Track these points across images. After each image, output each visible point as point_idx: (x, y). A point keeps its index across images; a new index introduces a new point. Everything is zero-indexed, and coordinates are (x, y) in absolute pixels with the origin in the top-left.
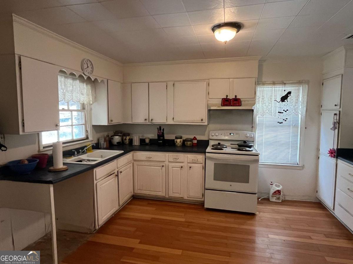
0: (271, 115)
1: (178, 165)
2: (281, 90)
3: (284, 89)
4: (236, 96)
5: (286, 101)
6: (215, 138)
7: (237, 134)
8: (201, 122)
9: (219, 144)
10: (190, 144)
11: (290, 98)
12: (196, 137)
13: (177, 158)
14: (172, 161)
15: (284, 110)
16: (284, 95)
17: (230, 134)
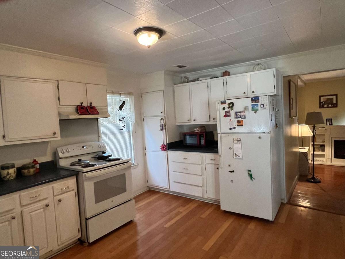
0: (114, 123)
1: (39, 205)
2: (118, 100)
3: (121, 98)
4: (91, 104)
5: (122, 109)
6: (67, 155)
7: (89, 146)
8: (53, 136)
9: (80, 160)
10: (34, 171)
11: (125, 107)
12: (37, 160)
13: (37, 195)
14: (29, 202)
15: (122, 118)
16: (121, 104)
17: (83, 147)
